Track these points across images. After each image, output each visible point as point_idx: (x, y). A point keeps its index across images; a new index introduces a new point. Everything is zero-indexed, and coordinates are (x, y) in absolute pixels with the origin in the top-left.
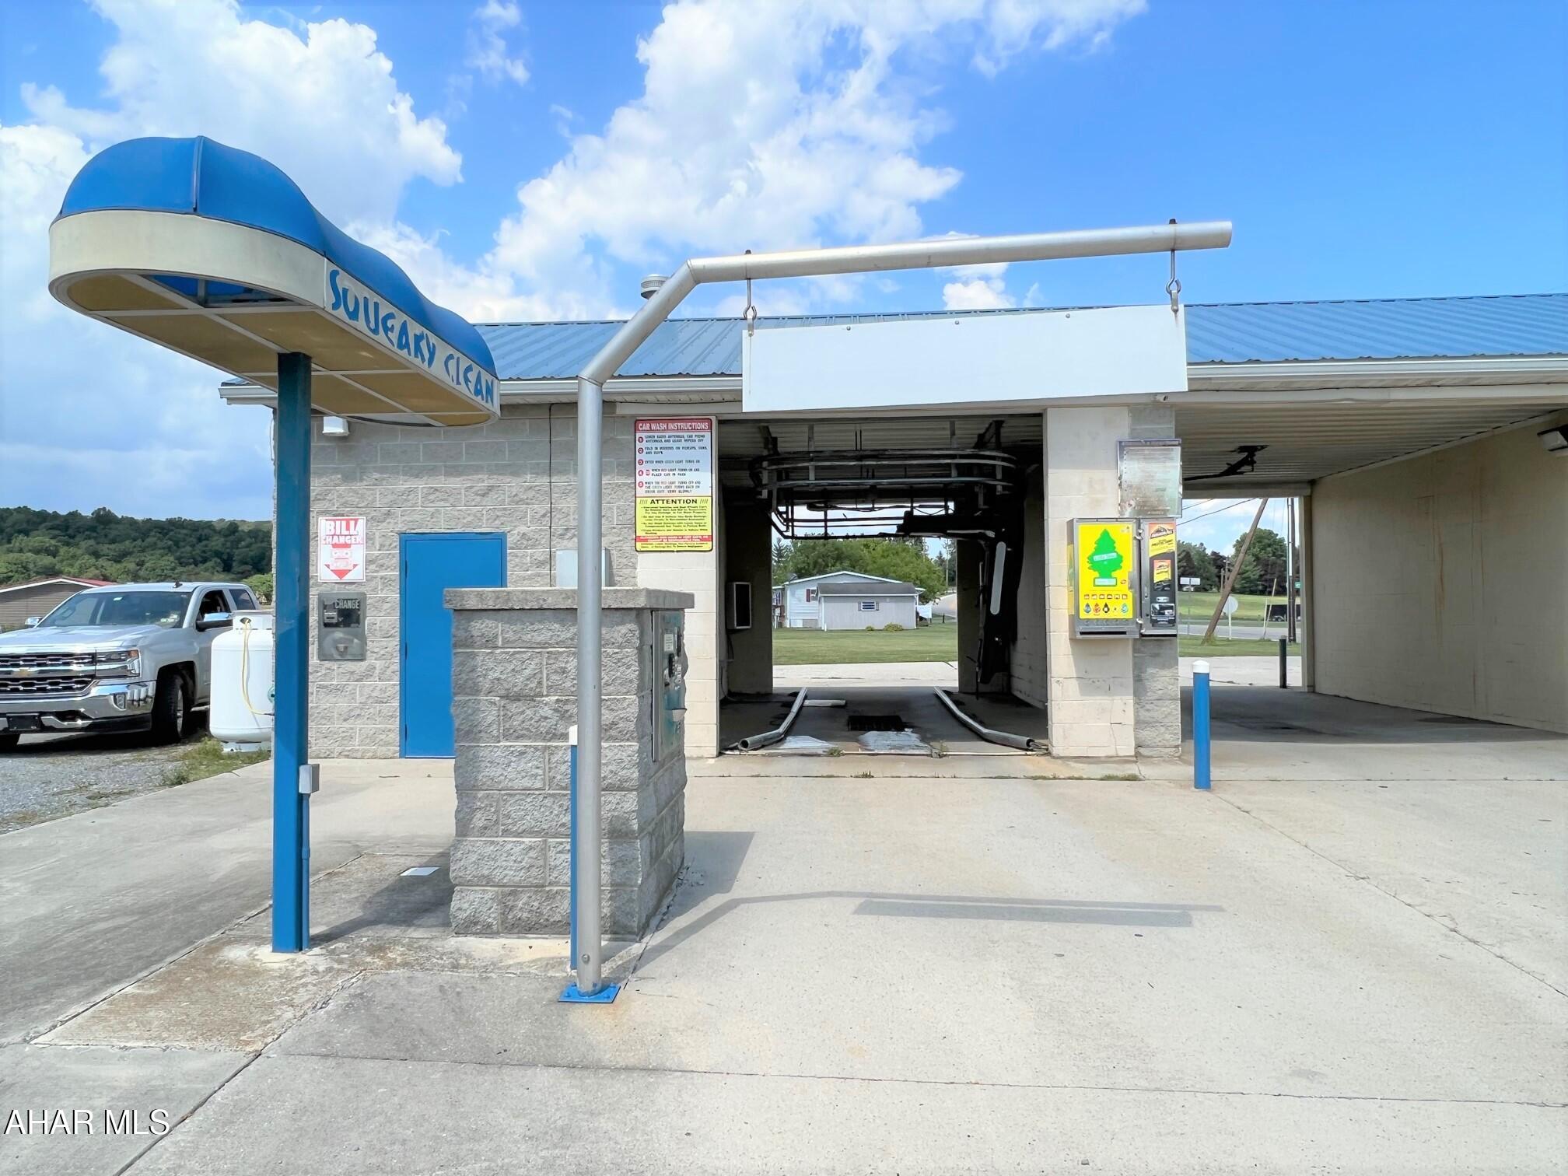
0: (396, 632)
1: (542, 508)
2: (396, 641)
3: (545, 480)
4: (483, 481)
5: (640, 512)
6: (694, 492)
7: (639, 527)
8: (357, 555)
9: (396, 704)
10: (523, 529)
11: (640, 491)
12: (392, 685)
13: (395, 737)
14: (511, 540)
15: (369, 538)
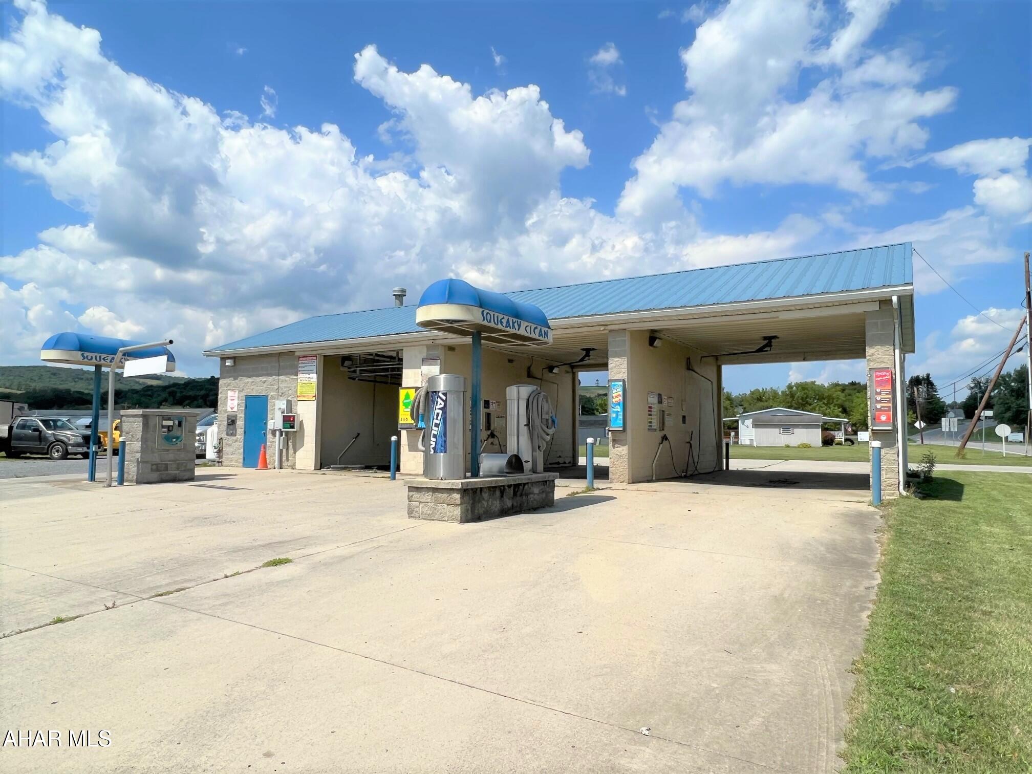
0: (243, 427)
1: (276, 387)
2: (243, 430)
3: (277, 378)
4: (264, 378)
5: (299, 388)
6: (312, 380)
7: (298, 392)
8: (236, 402)
9: (242, 450)
10: (272, 394)
11: (299, 380)
12: (241, 444)
13: (241, 460)
14: (269, 397)
15: (238, 397)
